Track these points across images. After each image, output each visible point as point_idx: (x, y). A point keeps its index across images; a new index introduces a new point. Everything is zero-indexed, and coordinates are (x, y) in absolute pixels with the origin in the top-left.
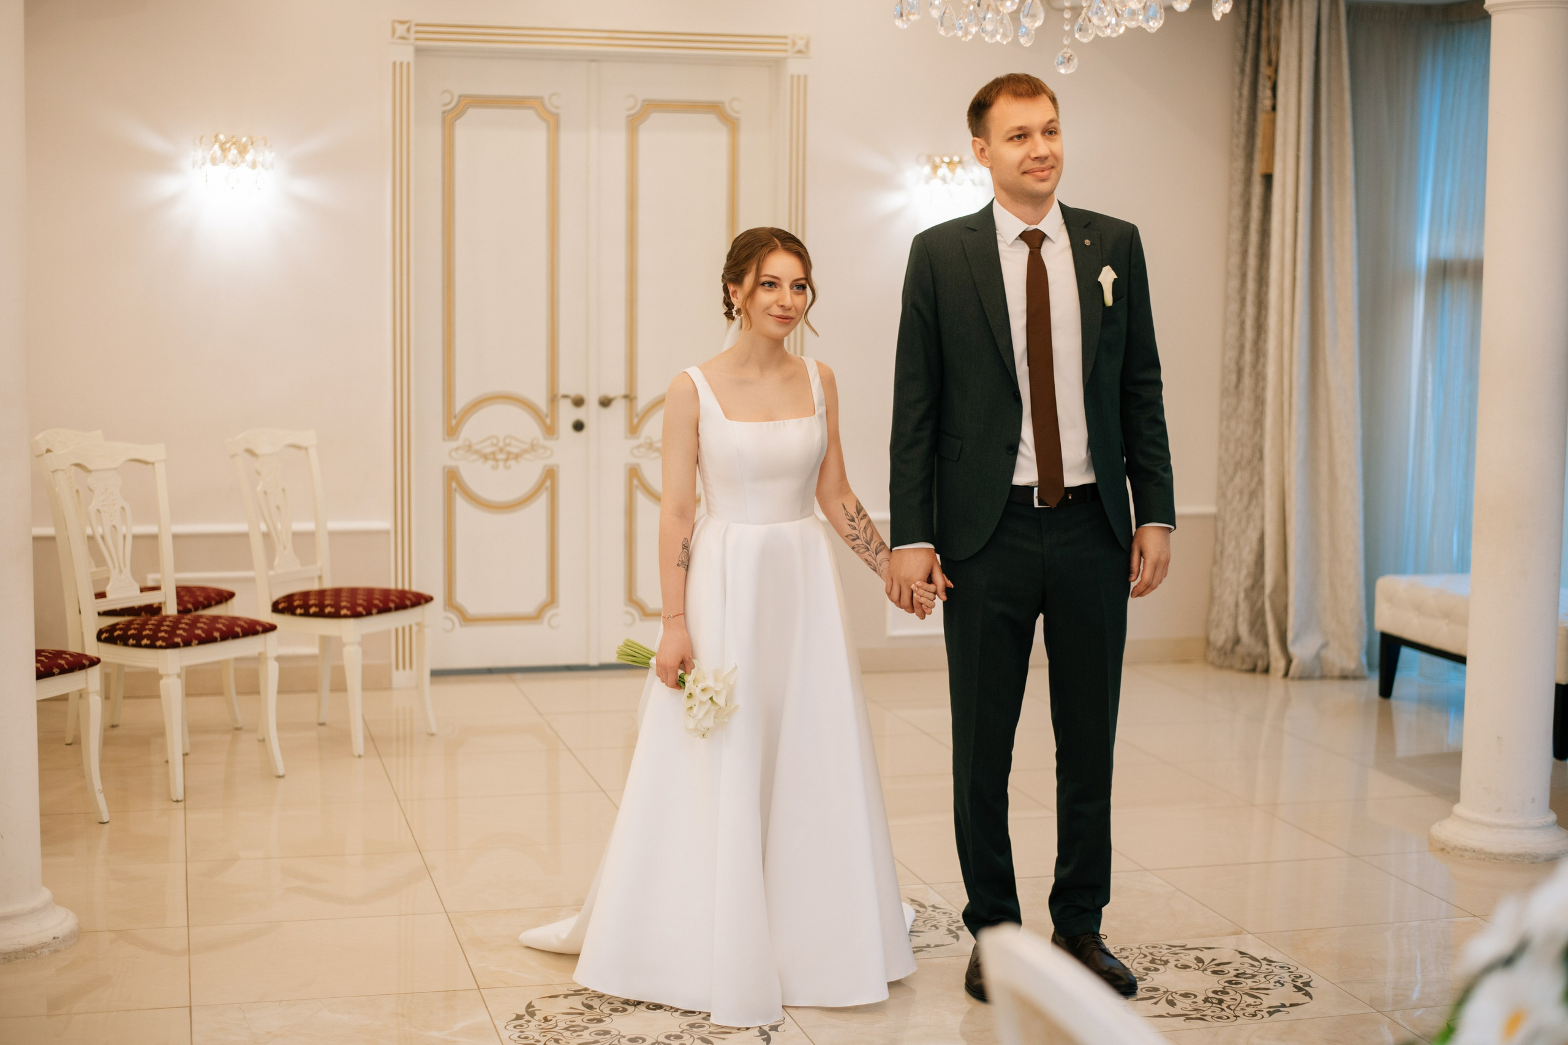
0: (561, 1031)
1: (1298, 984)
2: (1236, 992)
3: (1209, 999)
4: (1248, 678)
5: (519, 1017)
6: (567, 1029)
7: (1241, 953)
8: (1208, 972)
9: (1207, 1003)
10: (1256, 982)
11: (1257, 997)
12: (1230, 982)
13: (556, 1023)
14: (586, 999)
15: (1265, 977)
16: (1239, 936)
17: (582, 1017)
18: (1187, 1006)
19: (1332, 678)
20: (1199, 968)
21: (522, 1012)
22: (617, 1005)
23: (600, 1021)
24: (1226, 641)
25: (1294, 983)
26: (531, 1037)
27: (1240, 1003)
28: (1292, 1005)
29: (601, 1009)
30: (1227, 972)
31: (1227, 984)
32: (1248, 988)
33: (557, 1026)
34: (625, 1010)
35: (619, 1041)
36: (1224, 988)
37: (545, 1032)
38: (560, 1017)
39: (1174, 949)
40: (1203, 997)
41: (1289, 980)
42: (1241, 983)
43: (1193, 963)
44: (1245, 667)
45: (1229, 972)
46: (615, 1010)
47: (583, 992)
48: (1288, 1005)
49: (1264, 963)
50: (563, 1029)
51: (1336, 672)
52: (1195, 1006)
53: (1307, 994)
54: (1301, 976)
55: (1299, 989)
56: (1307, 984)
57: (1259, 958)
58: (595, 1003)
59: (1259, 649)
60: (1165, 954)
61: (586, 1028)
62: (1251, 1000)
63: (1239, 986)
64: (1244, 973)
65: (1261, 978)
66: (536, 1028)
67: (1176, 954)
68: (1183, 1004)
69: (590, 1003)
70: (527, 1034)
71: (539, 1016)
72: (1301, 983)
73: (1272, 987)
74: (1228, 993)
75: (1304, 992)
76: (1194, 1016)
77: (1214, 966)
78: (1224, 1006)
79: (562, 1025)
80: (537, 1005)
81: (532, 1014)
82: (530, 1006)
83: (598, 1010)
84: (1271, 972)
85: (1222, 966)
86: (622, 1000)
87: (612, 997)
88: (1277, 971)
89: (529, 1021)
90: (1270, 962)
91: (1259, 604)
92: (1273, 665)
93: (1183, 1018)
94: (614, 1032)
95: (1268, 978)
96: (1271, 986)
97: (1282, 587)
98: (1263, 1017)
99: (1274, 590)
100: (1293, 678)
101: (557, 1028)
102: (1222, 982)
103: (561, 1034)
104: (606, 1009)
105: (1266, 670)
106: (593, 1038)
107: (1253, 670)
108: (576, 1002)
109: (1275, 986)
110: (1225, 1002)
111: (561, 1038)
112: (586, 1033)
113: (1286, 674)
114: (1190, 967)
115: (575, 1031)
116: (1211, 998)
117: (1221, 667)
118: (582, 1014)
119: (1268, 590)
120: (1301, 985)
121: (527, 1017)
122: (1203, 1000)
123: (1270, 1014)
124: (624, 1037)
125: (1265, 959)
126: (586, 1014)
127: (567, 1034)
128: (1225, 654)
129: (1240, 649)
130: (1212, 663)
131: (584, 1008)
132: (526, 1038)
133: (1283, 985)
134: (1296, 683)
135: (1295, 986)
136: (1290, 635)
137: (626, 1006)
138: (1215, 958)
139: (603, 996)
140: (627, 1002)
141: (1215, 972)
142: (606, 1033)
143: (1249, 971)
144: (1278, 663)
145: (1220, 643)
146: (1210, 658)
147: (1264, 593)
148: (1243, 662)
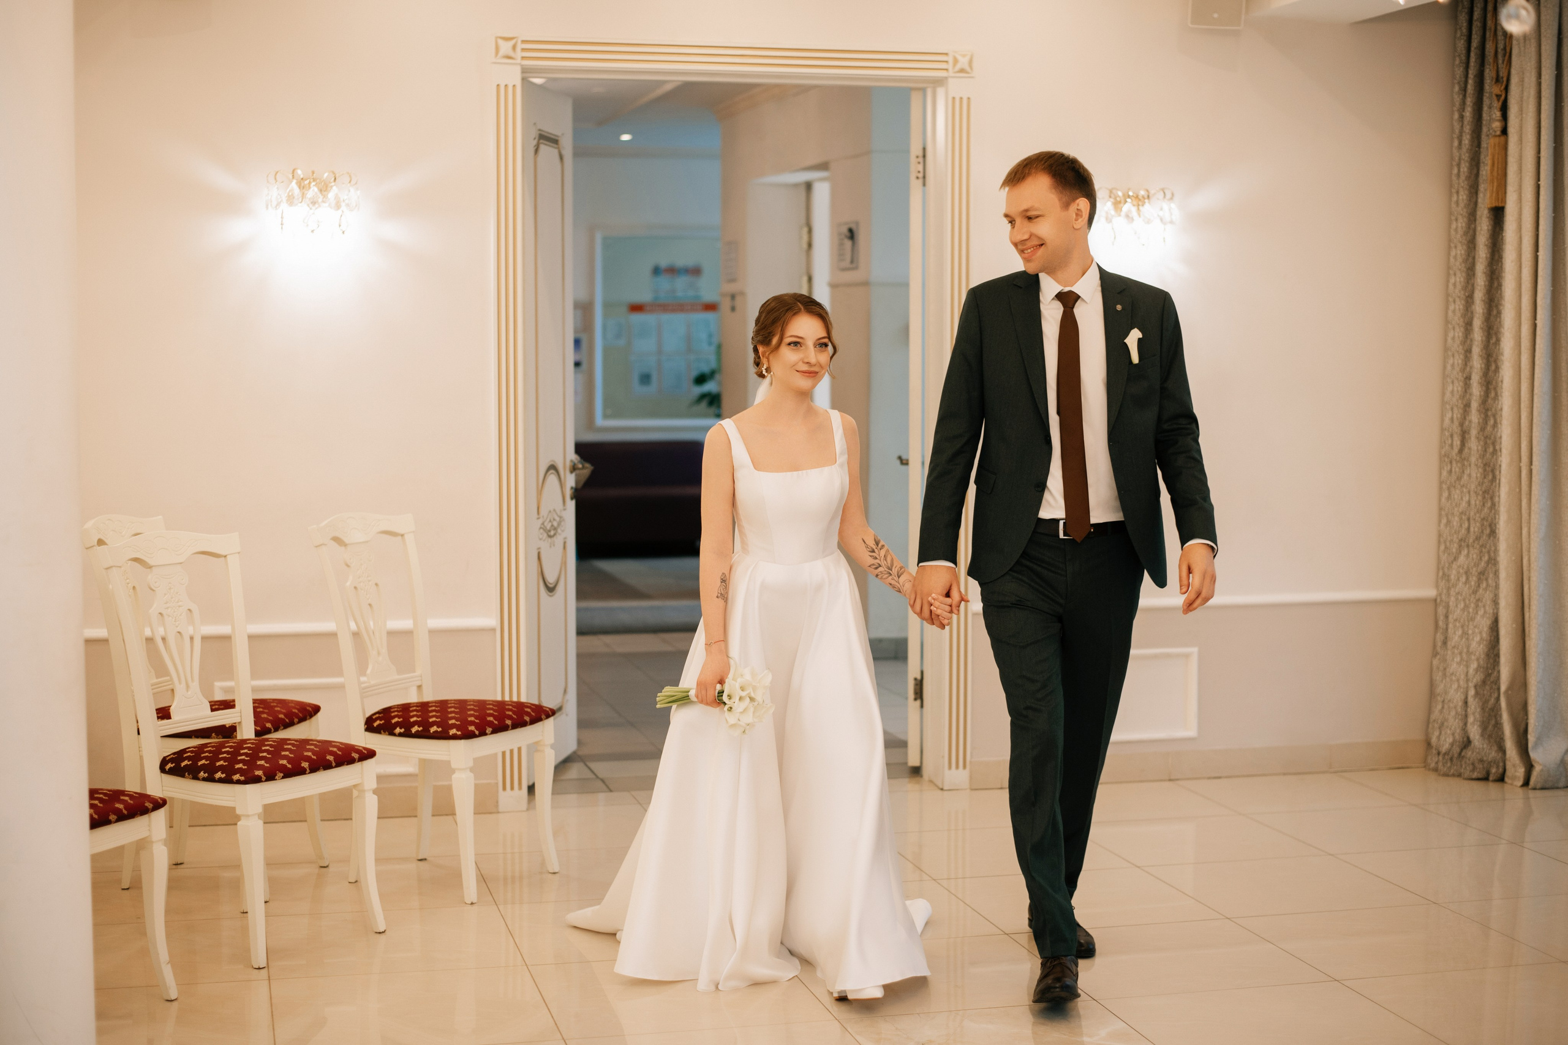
4: (1478, 786)
24: (1452, 744)
44: (1475, 775)
59: (1493, 754)
91: (1492, 702)
92: (1510, 772)
97: (1520, 683)
99: (1510, 688)
105: (1501, 779)
107: (1486, 779)
113: (1526, 783)
117: (1446, 775)
119: (1503, 688)
128: (1451, 759)
129: (1468, 753)
130: (1436, 770)
134: (1539, 793)
136: (1531, 738)
144: (1516, 771)
145: (1444, 750)
146: (1433, 765)
147: (1499, 689)
148: (1473, 770)
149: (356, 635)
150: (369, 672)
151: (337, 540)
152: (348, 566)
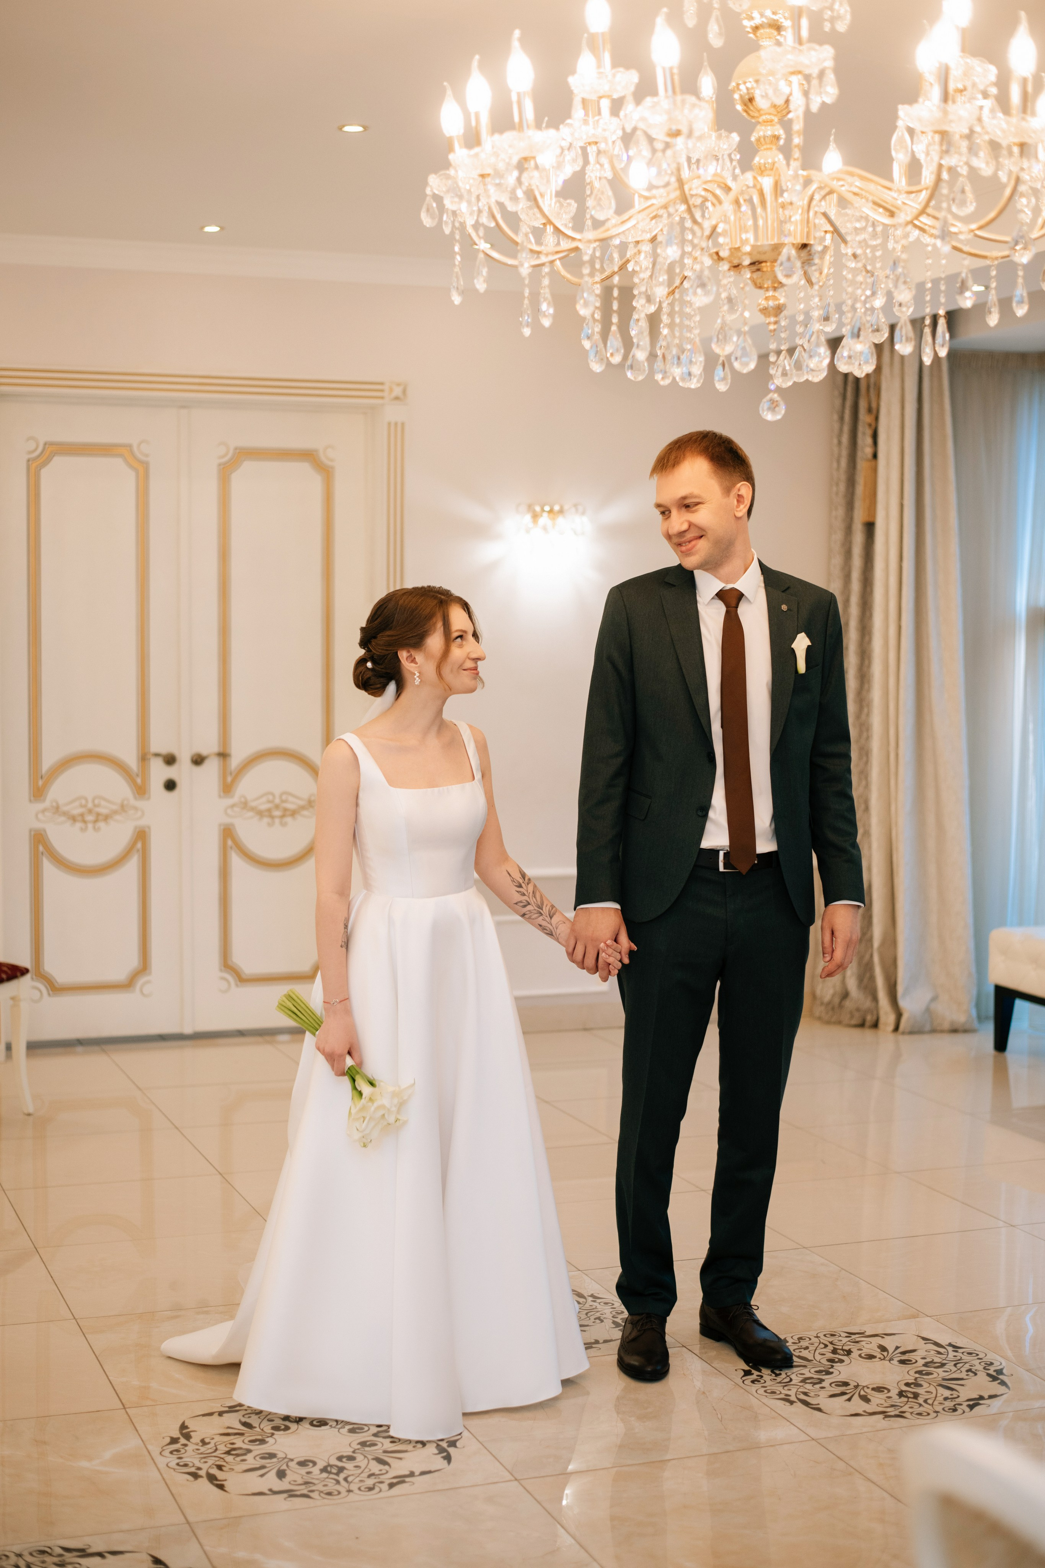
0: (222, 1456)
1: (991, 1372)
2: (930, 1384)
3: (904, 1393)
4: (857, 1033)
5: (174, 1441)
6: (228, 1453)
7: (924, 1339)
8: (895, 1362)
9: (902, 1398)
10: (947, 1372)
11: (952, 1389)
12: (920, 1372)
13: (216, 1446)
14: (243, 1416)
15: (955, 1365)
16: (917, 1319)
17: (242, 1438)
18: (883, 1402)
19: (943, 1031)
20: (885, 1358)
21: (176, 1434)
22: (278, 1422)
23: (262, 1442)
25: (988, 1371)
26: (191, 1464)
27: (936, 1397)
28: (991, 1397)
29: (261, 1428)
30: (914, 1361)
31: (917, 1375)
32: (940, 1379)
33: (216, 1450)
34: (287, 1428)
35: (287, 1466)
36: (916, 1379)
37: (205, 1457)
38: (218, 1438)
39: (853, 1337)
40: (897, 1391)
41: (980, 1368)
42: (932, 1374)
43: (877, 1353)
44: (854, 1022)
45: (916, 1361)
46: (276, 1428)
47: (238, 1408)
48: (986, 1397)
49: (950, 1349)
50: (225, 1453)
51: (946, 1025)
52: (890, 1402)
53: (1003, 1383)
54: (992, 1364)
55: (994, 1378)
56: (1000, 1372)
57: (943, 1344)
58: (254, 1420)
59: (868, 1003)
60: (843, 1342)
61: (249, 1451)
62: (947, 1393)
63: (930, 1377)
64: (932, 1362)
65: (950, 1366)
66: (194, 1453)
67: (857, 1342)
68: (877, 1400)
69: (248, 1420)
70: (186, 1460)
71: (196, 1438)
72: (995, 1371)
73: (966, 1377)
74: (921, 1386)
75: (999, 1381)
76: (892, 1414)
77: (899, 1355)
78: (921, 1400)
79: (222, 1448)
80: (192, 1425)
81: (188, 1437)
82: (183, 1427)
83: (258, 1429)
84: (959, 1360)
85: (907, 1354)
86: (282, 1417)
87: (270, 1413)
88: (966, 1358)
89: (186, 1445)
90: (956, 1348)
91: (868, 956)
92: (883, 1019)
93: (881, 1416)
94: (281, 1455)
95: (959, 1366)
96: (963, 1375)
97: (891, 940)
98: (964, 1412)
99: (883, 944)
100: (903, 1033)
101: (218, 1452)
102: (912, 1373)
103: (223, 1459)
104: (267, 1427)
105: (876, 1025)
106: (256, 1462)
107: (863, 1025)
108: (233, 1421)
109: (967, 1375)
110: (920, 1396)
111: (224, 1464)
112: (249, 1457)
113: (896, 1028)
114: (874, 1357)
115: (238, 1455)
116: (905, 1391)
118: (242, 1434)
119: (876, 947)
120: (994, 1374)
121: (183, 1441)
122: (897, 1395)
123: (971, 1407)
124: (292, 1460)
125: (950, 1345)
126: (246, 1435)
127: (229, 1458)
129: (848, 1004)
130: (819, 1018)
131: (242, 1428)
132: (186, 1465)
133: (976, 1374)
134: (907, 1038)
135: (989, 1375)
136: (901, 990)
137: (287, 1423)
138: (899, 1346)
139: (261, 1412)
140: (287, 1418)
141: (902, 1362)
142: (272, 1456)
143: (937, 1360)
144: (888, 1018)
145: (827, 999)
146: (817, 1014)
147: (872, 946)
148: (852, 1018)
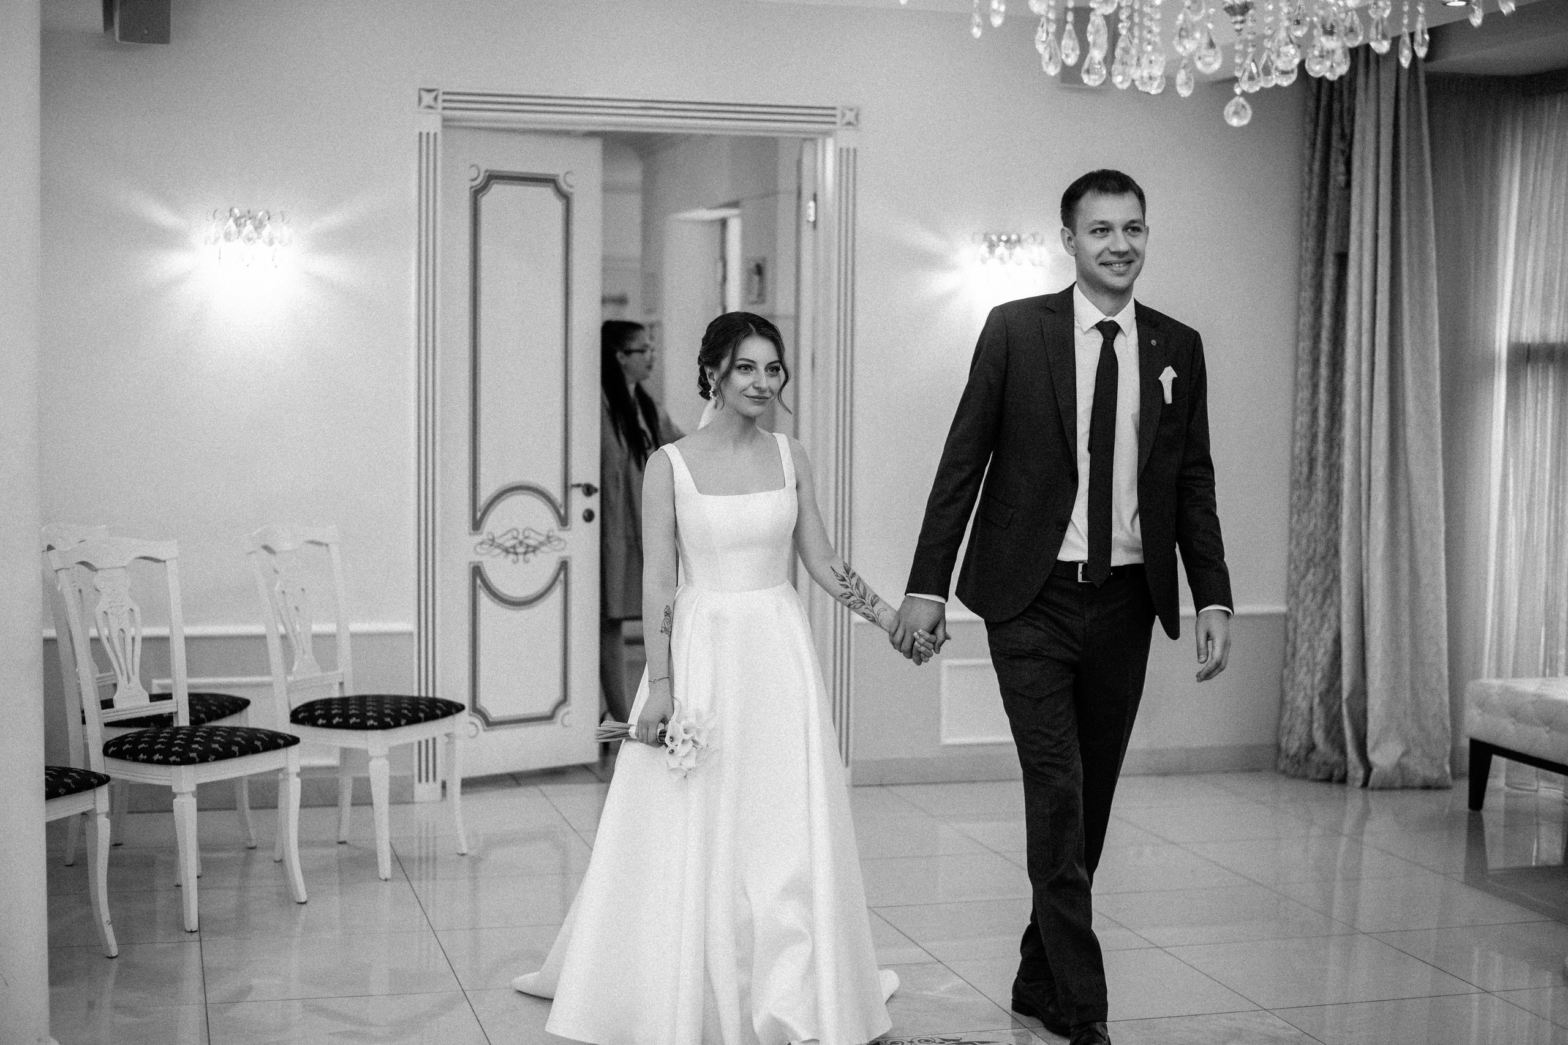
19: (1413, 788)
24: (1299, 748)
51: (1418, 782)
59: (1335, 757)
91: (1336, 708)
92: (1351, 773)
97: (1361, 690)
99: (1352, 694)
100: (1372, 789)
105: (1343, 780)
113: (1365, 784)
117: (1294, 777)
119: (1345, 695)
128: (1298, 762)
129: (1314, 757)
130: (1284, 772)
144: (1357, 773)
145: (1292, 752)
146: (1282, 767)
147: (1341, 698)
148: (1318, 772)
149: (284, 637)
150: (294, 669)
151: (266, 548)
152: (276, 572)
